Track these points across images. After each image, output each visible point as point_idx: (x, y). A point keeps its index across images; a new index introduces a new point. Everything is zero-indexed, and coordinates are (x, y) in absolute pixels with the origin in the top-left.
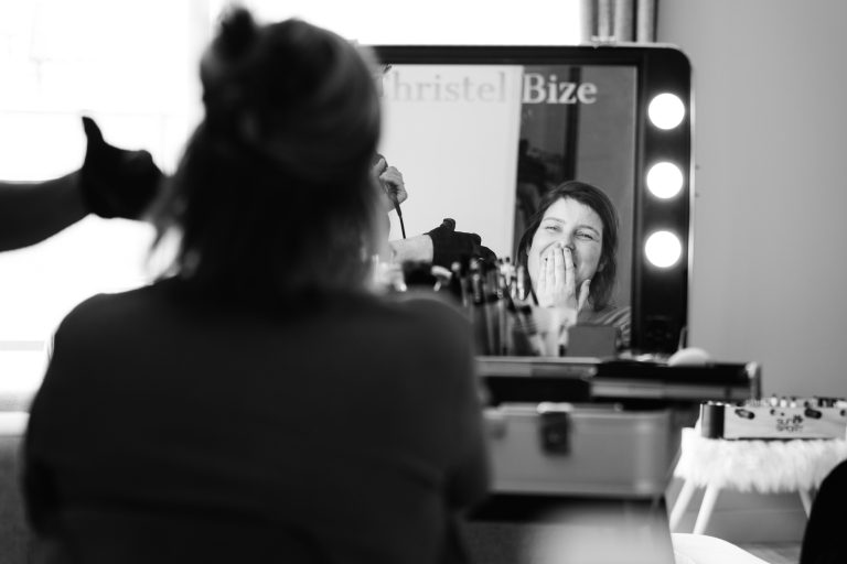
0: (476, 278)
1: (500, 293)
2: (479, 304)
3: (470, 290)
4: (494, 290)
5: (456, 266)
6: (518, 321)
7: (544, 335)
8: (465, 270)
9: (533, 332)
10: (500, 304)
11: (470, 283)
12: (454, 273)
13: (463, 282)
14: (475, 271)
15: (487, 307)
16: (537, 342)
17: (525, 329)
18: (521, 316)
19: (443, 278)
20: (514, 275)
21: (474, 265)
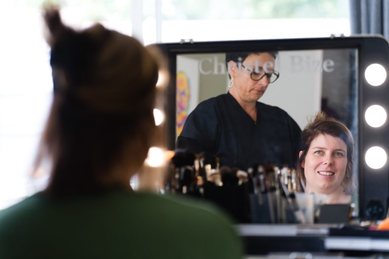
0: (262, 177)
1: (277, 186)
2: (265, 192)
3: (259, 184)
4: (273, 184)
5: (250, 170)
6: (288, 202)
7: (304, 211)
8: (256, 173)
9: (297, 209)
10: (278, 193)
11: (259, 180)
12: (249, 175)
13: (254, 180)
14: (261, 173)
15: (269, 195)
16: (300, 215)
17: (292, 207)
18: (290, 200)
19: (242, 177)
20: (289, 175)
21: (261, 169)
